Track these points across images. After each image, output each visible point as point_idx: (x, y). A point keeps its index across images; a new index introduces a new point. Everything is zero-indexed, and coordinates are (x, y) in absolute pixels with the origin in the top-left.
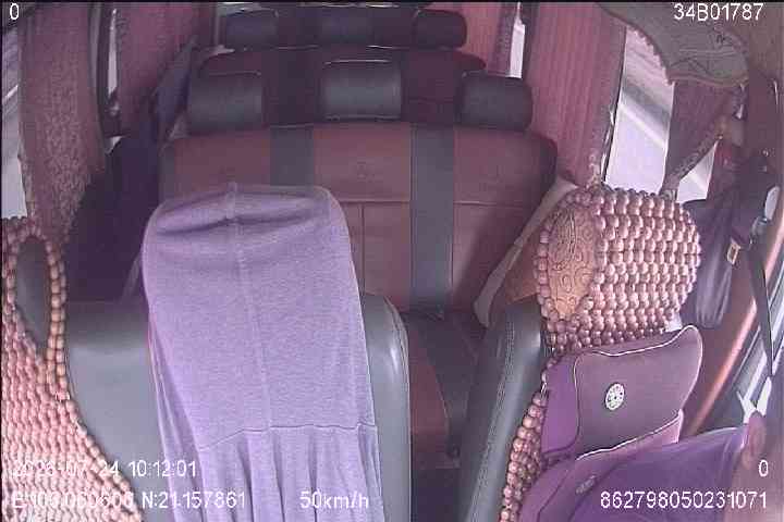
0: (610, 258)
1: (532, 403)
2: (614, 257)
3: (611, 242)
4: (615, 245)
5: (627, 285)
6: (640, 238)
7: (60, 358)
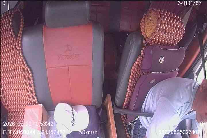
0: (161, 24)
1: (138, 58)
2: (162, 24)
3: (161, 21)
4: (162, 21)
5: (165, 32)
6: (169, 22)
7: (20, 39)
